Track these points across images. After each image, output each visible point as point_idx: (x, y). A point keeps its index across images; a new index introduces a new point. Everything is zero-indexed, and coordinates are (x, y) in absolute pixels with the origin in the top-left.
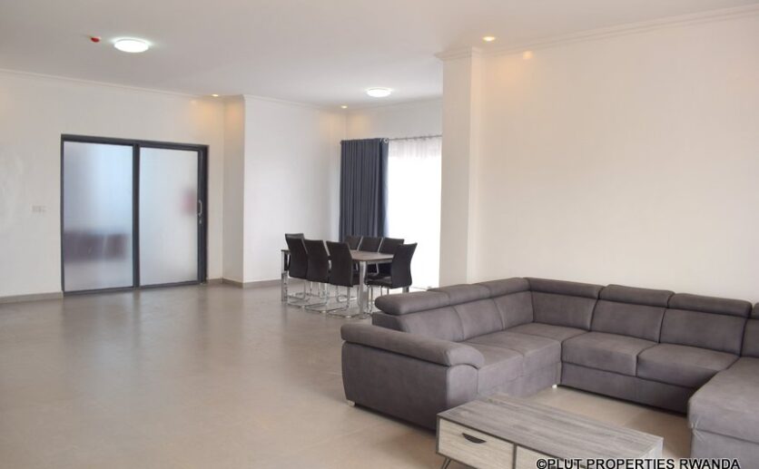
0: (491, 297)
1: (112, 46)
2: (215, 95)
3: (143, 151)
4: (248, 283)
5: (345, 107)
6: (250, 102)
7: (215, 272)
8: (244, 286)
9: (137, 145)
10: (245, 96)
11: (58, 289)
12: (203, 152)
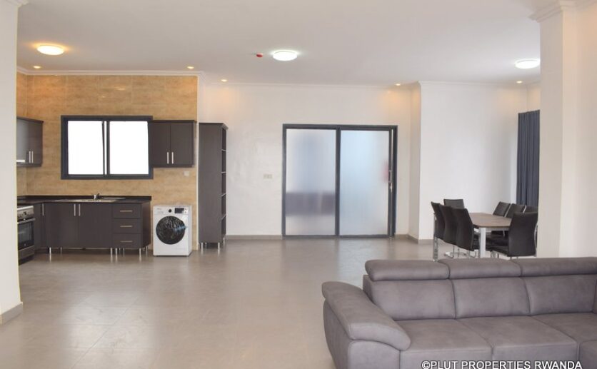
0: (522, 276)
1: (272, 57)
2: (398, 85)
3: (343, 133)
4: (423, 240)
5: (520, 82)
6: (425, 87)
7: (401, 229)
8: (419, 242)
9: (339, 129)
10: (420, 82)
11: (279, 233)
12: (393, 130)
